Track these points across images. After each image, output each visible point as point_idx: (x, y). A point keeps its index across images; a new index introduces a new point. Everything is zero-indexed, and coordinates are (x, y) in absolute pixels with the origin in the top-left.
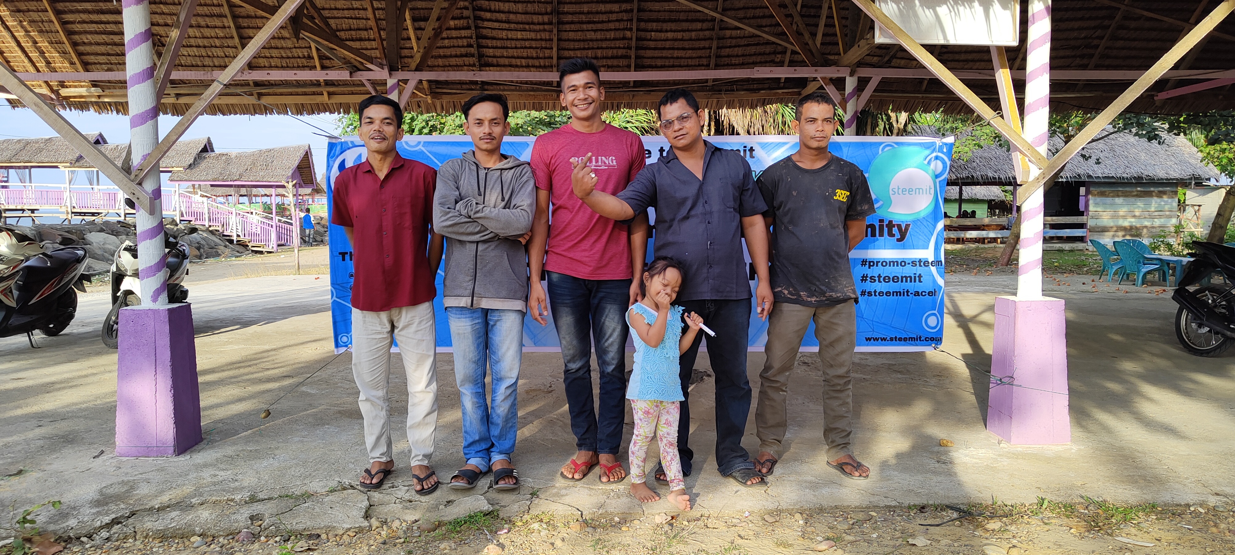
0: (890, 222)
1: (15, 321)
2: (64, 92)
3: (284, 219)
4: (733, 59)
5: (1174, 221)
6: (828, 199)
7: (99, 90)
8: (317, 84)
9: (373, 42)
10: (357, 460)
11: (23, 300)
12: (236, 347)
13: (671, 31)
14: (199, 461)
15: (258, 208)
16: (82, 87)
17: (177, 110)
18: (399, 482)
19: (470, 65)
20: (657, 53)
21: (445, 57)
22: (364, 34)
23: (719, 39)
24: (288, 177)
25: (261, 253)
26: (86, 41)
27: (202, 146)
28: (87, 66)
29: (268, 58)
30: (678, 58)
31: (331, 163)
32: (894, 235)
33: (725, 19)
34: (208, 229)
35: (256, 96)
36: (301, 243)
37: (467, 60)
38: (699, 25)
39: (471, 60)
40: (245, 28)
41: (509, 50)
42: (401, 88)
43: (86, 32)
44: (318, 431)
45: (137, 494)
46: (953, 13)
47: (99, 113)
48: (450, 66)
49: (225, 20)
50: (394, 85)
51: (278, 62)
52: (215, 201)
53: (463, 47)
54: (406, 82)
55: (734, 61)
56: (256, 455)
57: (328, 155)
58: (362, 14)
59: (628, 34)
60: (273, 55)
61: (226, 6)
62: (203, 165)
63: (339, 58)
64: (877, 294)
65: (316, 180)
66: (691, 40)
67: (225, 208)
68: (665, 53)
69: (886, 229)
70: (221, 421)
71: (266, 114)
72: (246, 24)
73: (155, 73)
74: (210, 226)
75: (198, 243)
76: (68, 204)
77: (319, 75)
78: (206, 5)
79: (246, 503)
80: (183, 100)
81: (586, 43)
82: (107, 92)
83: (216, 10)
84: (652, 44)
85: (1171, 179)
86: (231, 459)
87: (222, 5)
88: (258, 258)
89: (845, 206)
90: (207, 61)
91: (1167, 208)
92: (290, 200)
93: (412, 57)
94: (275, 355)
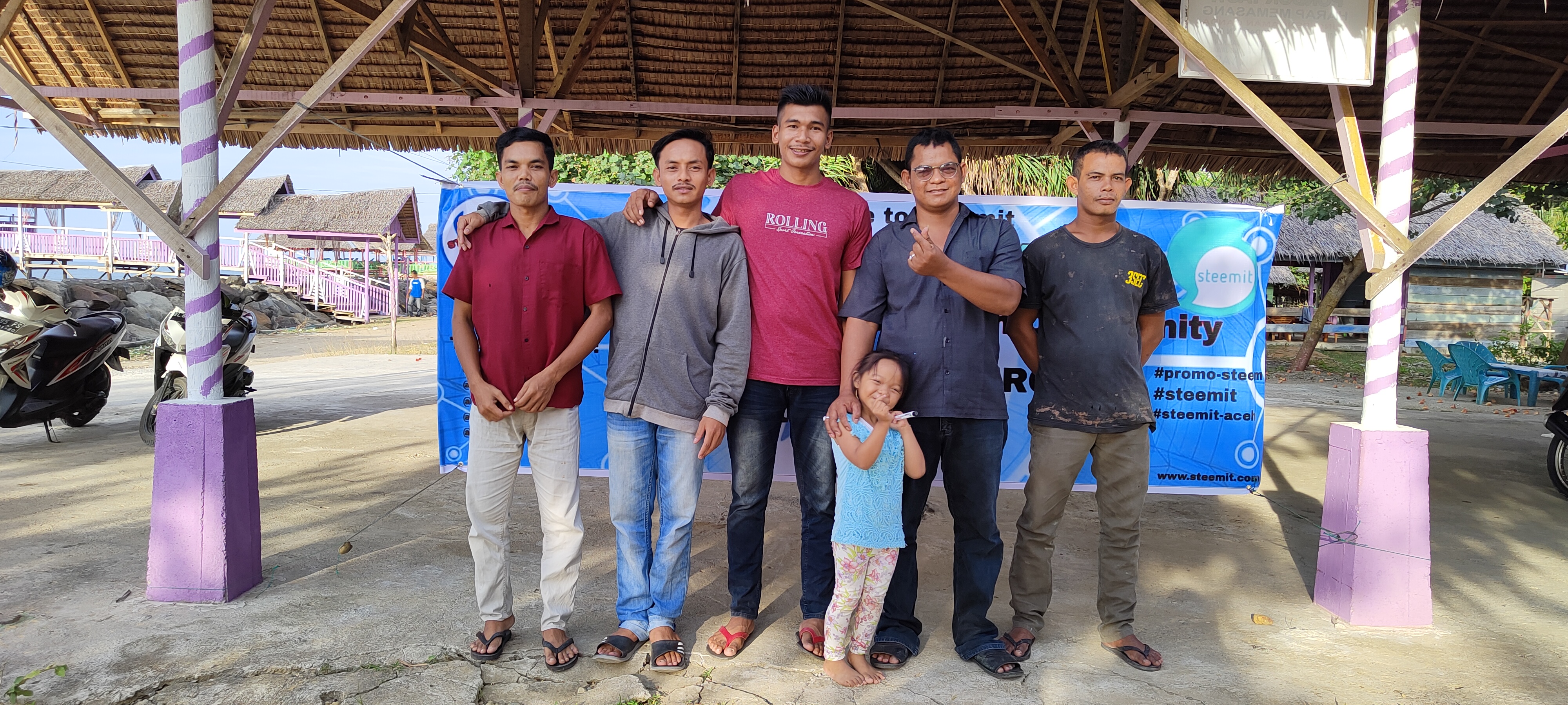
0: (1196, 318)
1: (28, 406)
2: (105, 113)
3: (378, 282)
4: (965, 94)
5: (1517, 319)
6: (1118, 284)
7: (150, 112)
8: (428, 111)
9: (502, 60)
10: (466, 618)
11: (41, 380)
12: (313, 450)
13: (886, 56)
14: (256, 611)
15: (346, 267)
16: (128, 107)
17: (247, 140)
18: (523, 651)
19: (624, 93)
20: (866, 84)
21: (593, 81)
22: (490, 50)
23: (947, 68)
24: (385, 229)
25: (349, 323)
26: (134, 48)
27: (280, 186)
28: (134, 81)
29: (366, 76)
30: (893, 91)
31: (445, 216)
32: (1199, 337)
33: (958, 42)
34: (282, 291)
35: (350, 126)
36: (399, 312)
37: (621, 87)
38: (922, 50)
39: (627, 87)
40: (338, 37)
41: (676, 75)
42: (535, 119)
43: (135, 37)
44: (416, 573)
45: (172, 657)
46: (1285, 40)
47: (149, 142)
48: (599, 93)
49: (312, 26)
50: (527, 115)
51: (378, 82)
52: (293, 255)
53: (616, 69)
54: (542, 112)
55: (965, 96)
56: (331, 605)
57: (441, 206)
58: (489, 23)
59: (830, 59)
60: (373, 73)
61: (314, 10)
62: (280, 210)
63: (457, 79)
64: (1175, 415)
65: (421, 233)
66: (911, 68)
67: (305, 265)
68: (876, 85)
69: (1189, 328)
70: (288, 553)
71: (361, 148)
72: (339, 33)
73: (217, 91)
74: (286, 287)
75: (270, 308)
76: (109, 254)
77: (431, 100)
78: (289, 6)
79: (317, 674)
80: (255, 128)
81: (775, 69)
82: (160, 114)
83: (302, 14)
84: (860, 73)
85: (1515, 265)
86: (298, 610)
87: (310, 7)
88: (345, 330)
89: (1141, 294)
90: (289, 79)
91: (1508, 301)
92: (387, 256)
93: (551, 81)
94: (362, 463)
